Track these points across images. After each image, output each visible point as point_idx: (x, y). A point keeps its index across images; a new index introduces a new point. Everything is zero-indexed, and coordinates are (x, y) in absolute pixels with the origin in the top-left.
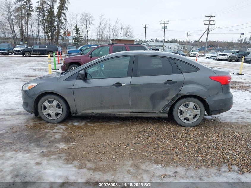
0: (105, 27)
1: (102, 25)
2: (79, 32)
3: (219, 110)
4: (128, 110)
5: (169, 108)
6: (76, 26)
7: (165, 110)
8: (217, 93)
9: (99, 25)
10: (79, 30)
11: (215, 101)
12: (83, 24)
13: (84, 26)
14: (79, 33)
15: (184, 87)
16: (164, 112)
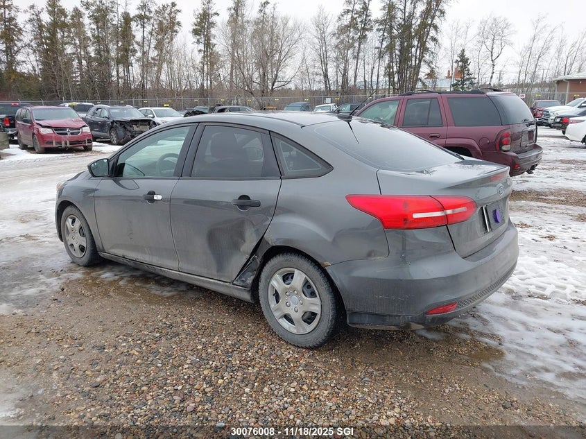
0: (545, 49)
1: (539, 44)
2: (470, 67)
3: (383, 315)
4: (175, 265)
5: (252, 277)
6: (463, 53)
7: (243, 281)
8: (369, 255)
9: (527, 43)
10: (469, 62)
11: (361, 279)
12: (484, 47)
13: (484, 51)
14: (468, 70)
15: (277, 220)
16: (241, 284)
